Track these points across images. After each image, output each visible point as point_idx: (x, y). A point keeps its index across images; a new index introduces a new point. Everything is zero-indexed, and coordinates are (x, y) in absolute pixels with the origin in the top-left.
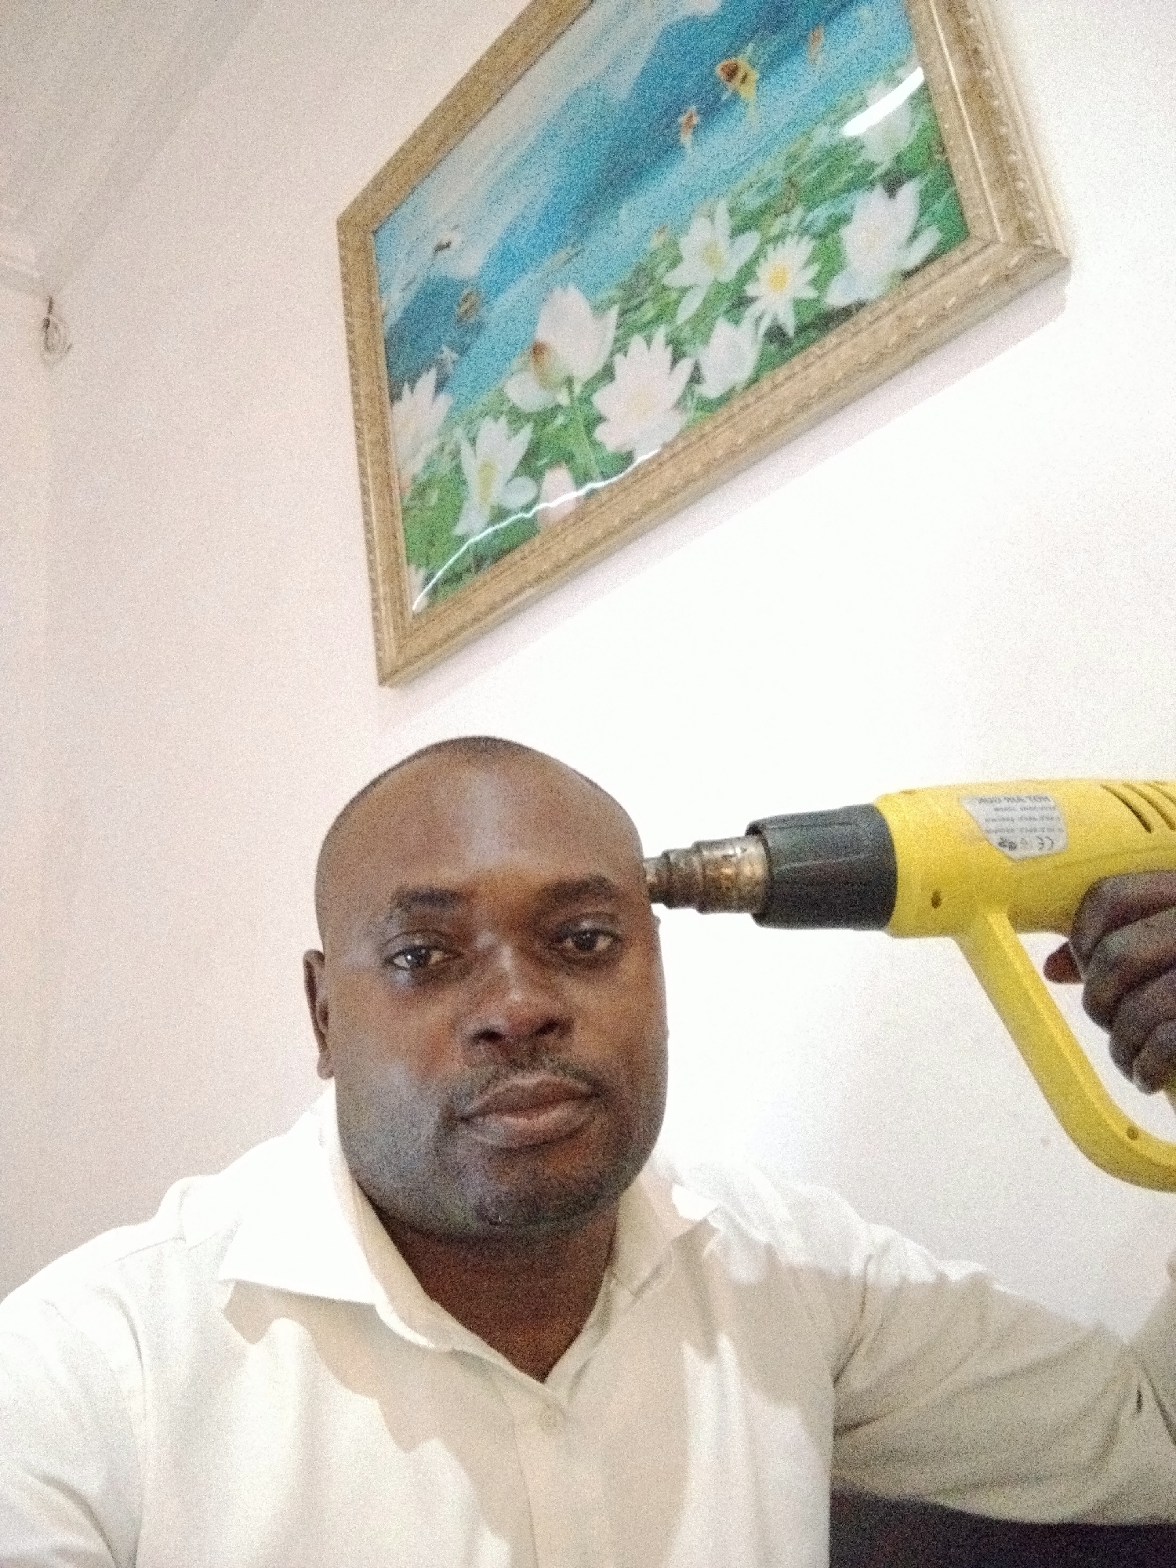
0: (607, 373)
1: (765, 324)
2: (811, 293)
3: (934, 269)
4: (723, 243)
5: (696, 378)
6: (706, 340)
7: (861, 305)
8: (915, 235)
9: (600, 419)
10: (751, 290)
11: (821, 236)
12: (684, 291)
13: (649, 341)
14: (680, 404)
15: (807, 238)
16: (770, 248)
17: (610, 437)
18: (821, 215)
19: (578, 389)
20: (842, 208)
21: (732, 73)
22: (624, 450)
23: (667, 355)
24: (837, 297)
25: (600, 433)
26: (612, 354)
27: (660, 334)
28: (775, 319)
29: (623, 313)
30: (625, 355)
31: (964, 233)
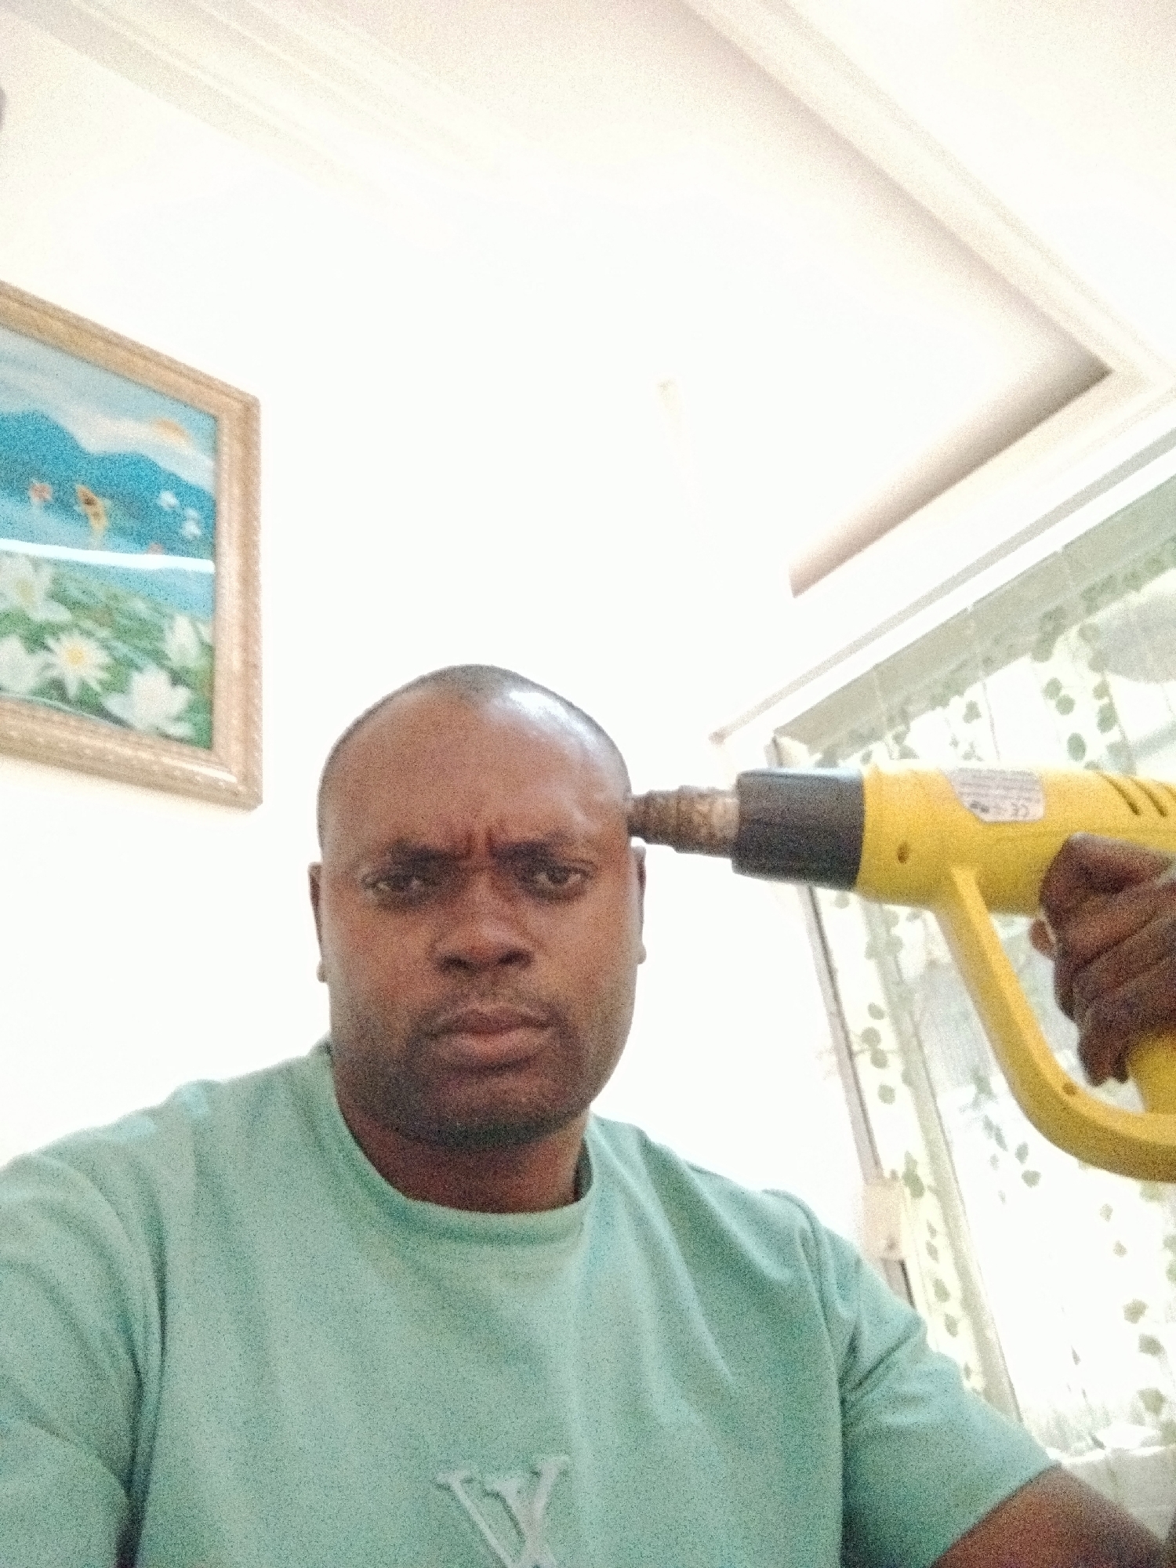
4: (39, 594)
7: (128, 725)
8: (178, 719)
11: (118, 661)
18: (122, 649)
20: (139, 662)
24: (114, 704)
28: (62, 677)
31: (208, 745)
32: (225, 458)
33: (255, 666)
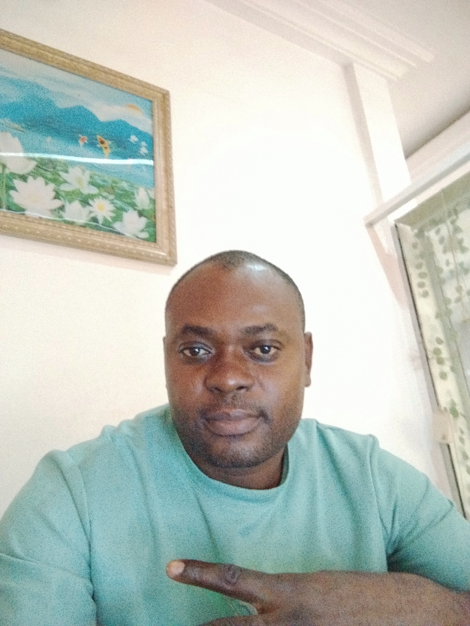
0: (24, 178)
1: (92, 215)
2: (110, 220)
3: (146, 243)
4: (85, 183)
5: (62, 208)
6: (70, 202)
7: (122, 234)
8: (143, 231)
9: (14, 188)
10: (91, 202)
11: (118, 208)
12: (65, 182)
13: (47, 184)
14: (53, 211)
15: (112, 205)
16: (101, 197)
17: (17, 198)
18: (119, 203)
19: (7, 171)
20: (126, 207)
21: (102, 142)
22: (22, 207)
23: (53, 194)
24: (117, 226)
25: (12, 192)
26: (29, 174)
27: (52, 186)
28: (96, 216)
29: (37, 166)
30: (35, 179)
31: (155, 241)
32: (156, 118)
33: (171, 207)
